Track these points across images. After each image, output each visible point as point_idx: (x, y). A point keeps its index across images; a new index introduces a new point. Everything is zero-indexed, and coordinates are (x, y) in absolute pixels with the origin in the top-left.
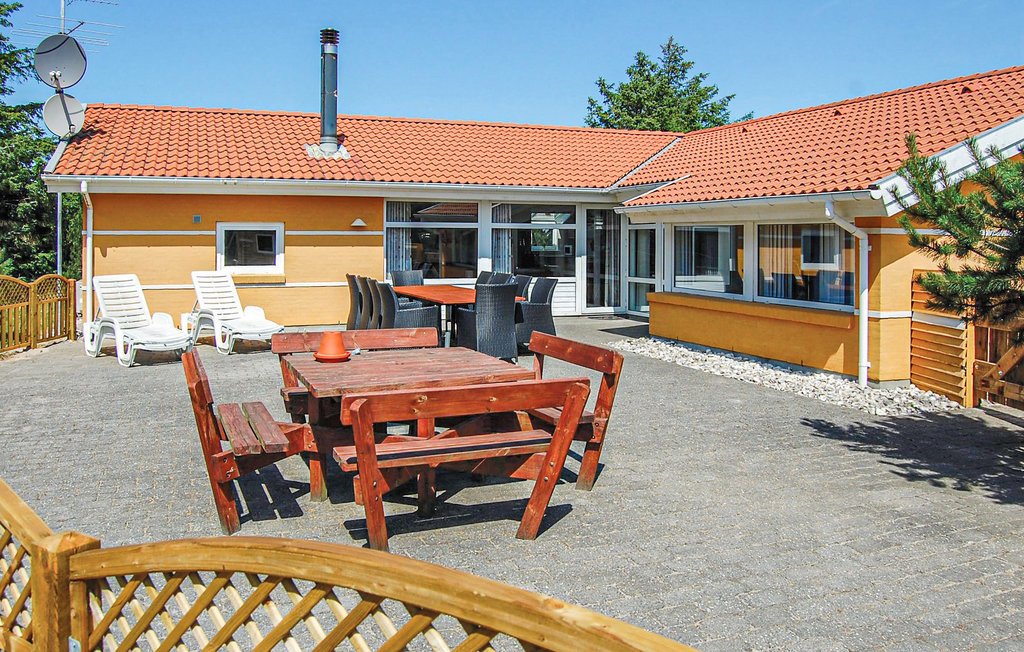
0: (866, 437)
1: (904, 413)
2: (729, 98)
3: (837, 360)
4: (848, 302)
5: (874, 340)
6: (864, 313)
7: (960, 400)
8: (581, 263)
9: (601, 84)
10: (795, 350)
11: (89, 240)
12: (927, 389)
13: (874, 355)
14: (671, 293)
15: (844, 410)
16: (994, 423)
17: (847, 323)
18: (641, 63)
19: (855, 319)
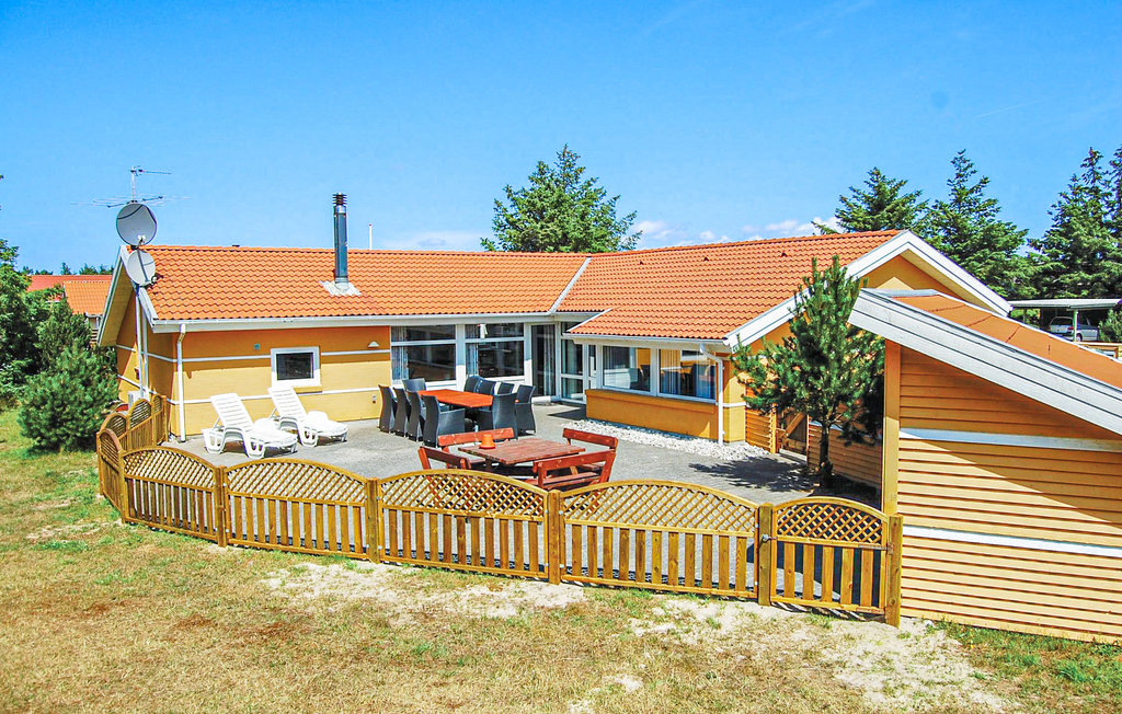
0: (720, 470)
1: (740, 458)
2: (615, 199)
3: (707, 432)
4: (712, 397)
5: (726, 419)
6: (721, 404)
7: (769, 450)
8: (528, 365)
9: (508, 190)
10: (683, 426)
11: (180, 367)
12: (753, 445)
13: (726, 428)
14: (602, 390)
15: (711, 459)
16: (782, 460)
17: (711, 409)
18: (542, 172)
19: (716, 408)
